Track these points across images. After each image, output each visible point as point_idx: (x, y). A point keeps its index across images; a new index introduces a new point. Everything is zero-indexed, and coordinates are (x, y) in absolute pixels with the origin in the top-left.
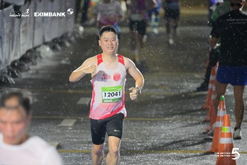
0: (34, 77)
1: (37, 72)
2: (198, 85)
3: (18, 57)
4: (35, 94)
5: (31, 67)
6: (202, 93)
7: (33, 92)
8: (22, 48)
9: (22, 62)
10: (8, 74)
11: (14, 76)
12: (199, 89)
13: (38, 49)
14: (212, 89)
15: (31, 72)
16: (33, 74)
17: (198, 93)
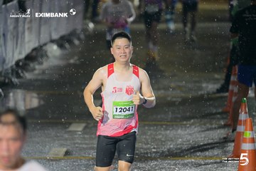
0: (40, 77)
1: (44, 72)
2: (218, 86)
3: (23, 56)
4: (41, 96)
5: (37, 67)
6: (222, 94)
7: (38, 94)
8: (27, 46)
9: (27, 62)
10: (12, 74)
11: (18, 76)
12: (219, 91)
13: (44, 48)
14: (232, 91)
15: (36, 72)
16: (39, 74)
17: (218, 95)
